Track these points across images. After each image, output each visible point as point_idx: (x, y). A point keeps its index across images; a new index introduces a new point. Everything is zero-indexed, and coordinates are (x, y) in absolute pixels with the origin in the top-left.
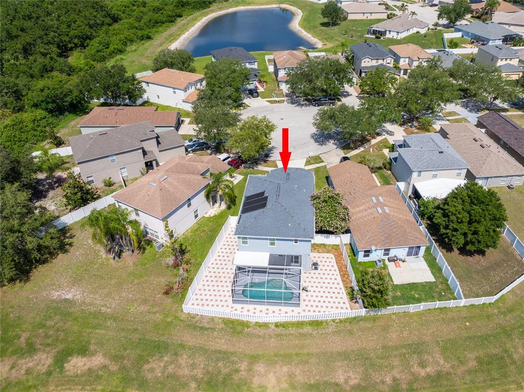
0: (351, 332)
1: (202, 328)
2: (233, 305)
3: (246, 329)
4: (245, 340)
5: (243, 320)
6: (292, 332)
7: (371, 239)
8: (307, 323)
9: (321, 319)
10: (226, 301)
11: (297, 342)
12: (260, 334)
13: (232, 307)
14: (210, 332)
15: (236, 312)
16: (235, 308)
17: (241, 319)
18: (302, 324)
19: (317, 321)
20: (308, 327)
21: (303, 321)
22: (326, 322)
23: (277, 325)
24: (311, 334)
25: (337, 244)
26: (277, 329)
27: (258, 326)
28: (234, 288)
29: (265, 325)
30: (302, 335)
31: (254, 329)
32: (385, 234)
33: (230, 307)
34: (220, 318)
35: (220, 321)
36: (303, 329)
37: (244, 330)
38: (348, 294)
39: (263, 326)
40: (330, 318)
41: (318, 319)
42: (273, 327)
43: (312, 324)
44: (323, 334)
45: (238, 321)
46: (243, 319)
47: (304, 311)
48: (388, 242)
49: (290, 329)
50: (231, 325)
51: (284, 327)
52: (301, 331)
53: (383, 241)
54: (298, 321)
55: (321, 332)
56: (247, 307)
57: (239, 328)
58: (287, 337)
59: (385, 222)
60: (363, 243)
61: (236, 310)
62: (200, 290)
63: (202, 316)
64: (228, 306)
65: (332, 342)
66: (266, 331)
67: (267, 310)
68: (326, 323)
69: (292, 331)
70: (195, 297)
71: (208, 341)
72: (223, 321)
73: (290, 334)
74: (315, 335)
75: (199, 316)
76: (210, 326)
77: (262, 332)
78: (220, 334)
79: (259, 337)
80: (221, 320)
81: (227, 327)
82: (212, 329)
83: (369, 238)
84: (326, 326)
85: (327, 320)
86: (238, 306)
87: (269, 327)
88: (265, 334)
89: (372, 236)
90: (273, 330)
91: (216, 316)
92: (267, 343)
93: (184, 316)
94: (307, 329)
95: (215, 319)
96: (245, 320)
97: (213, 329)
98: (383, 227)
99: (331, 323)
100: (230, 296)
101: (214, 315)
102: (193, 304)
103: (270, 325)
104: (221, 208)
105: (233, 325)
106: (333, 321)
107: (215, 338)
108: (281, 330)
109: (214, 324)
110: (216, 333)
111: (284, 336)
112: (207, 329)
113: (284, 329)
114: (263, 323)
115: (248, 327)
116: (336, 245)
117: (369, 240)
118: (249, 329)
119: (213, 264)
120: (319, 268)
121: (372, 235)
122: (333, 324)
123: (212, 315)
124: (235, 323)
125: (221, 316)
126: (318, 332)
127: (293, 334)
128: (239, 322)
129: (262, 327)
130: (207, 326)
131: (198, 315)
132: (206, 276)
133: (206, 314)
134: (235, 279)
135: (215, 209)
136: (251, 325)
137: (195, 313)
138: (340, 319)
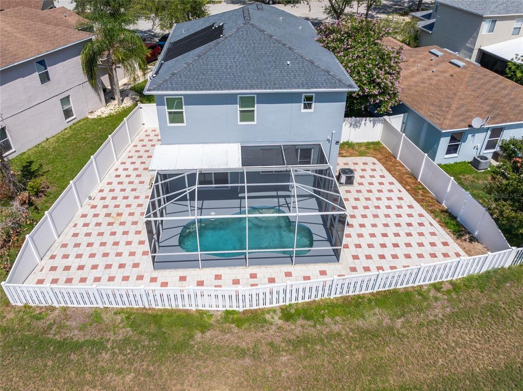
0: (494, 312)
1: (62, 346)
2: (155, 274)
3: (198, 336)
4: (198, 367)
5: (186, 311)
6: (336, 329)
7: (462, 110)
8: (370, 300)
9: (404, 286)
10: (136, 265)
11: (359, 356)
12: (244, 345)
13: (153, 280)
14: (87, 356)
15: (164, 291)
16: (160, 280)
17: (181, 307)
18: (357, 305)
19: (395, 292)
20: (377, 310)
21: (359, 296)
22: (419, 290)
23: (288, 314)
24: (390, 329)
25: (376, 140)
26: (290, 326)
27: (233, 322)
28: (152, 219)
29: (254, 318)
30: (363, 333)
31: (223, 331)
32: (488, 99)
33: (147, 279)
34: (118, 312)
35: (119, 318)
36: (363, 317)
37: (192, 337)
38: (444, 224)
39: (248, 320)
40: (427, 282)
41: (398, 287)
42: (277, 320)
43: (384, 302)
44: (421, 325)
45: (171, 313)
46: (187, 307)
47: (353, 269)
48: (498, 114)
49: (327, 320)
50: (153, 329)
51: (307, 318)
52: (360, 323)
53: (489, 112)
54: (345, 299)
55: (415, 321)
56: (194, 274)
57: (178, 334)
58: (323, 345)
59: (478, 79)
60: (449, 117)
61: (164, 284)
62: (64, 246)
63: (65, 309)
64: (140, 278)
65: (457, 343)
66: (259, 334)
67: (253, 276)
68: (419, 294)
69: (335, 325)
70: (49, 263)
71: (79, 383)
72: (128, 318)
73: (332, 336)
74: (403, 331)
75: (56, 312)
76: (87, 338)
77: (247, 338)
78: (120, 357)
79: (242, 353)
80: (124, 316)
81: (141, 333)
82: (93, 344)
83: (457, 109)
84: (425, 304)
85: (421, 286)
86: (170, 275)
87: (265, 321)
88: (257, 342)
89: (463, 105)
90: (279, 328)
91: (108, 305)
92: (269, 369)
93: (11, 316)
94: (373, 318)
95: (104, 316)
96: (194, 308)
97: (98, 346)
98: (479, 88)
99: (432, 293)
100: (145, 253)
101: (101, 306)
102: (40, 282)
103: (268, 317)
104: (124, 105)
105: (160, 327)
106: (437, 287)
107: (103, 372)
108: (302, 326)
109: (99, 331)
110: (106, 356)
111: (314, 343)
112: (77, 347)
113: (311, 323)
114: (245, 312)
115: (204, 328)
116: (373, 143)
117: (459, 112)
118: (208, 334)
119: (101, 191)
120: (357, 179)
121: (461, 102)
122: (439, 295)
123: (95, 305)
124: (166, 320)
125: (121, 306)
126: (408, 321)
127: (339, 334)
128: (174, 318)
129: (246, 325)
130: (77, 336)
131: (52, 309)
132: (84, 216)
133: (76, 305)
134: (156, 199)
135: (112, 107)
136: (212, 321)
137: (44, 304)
138: (451, 282)
